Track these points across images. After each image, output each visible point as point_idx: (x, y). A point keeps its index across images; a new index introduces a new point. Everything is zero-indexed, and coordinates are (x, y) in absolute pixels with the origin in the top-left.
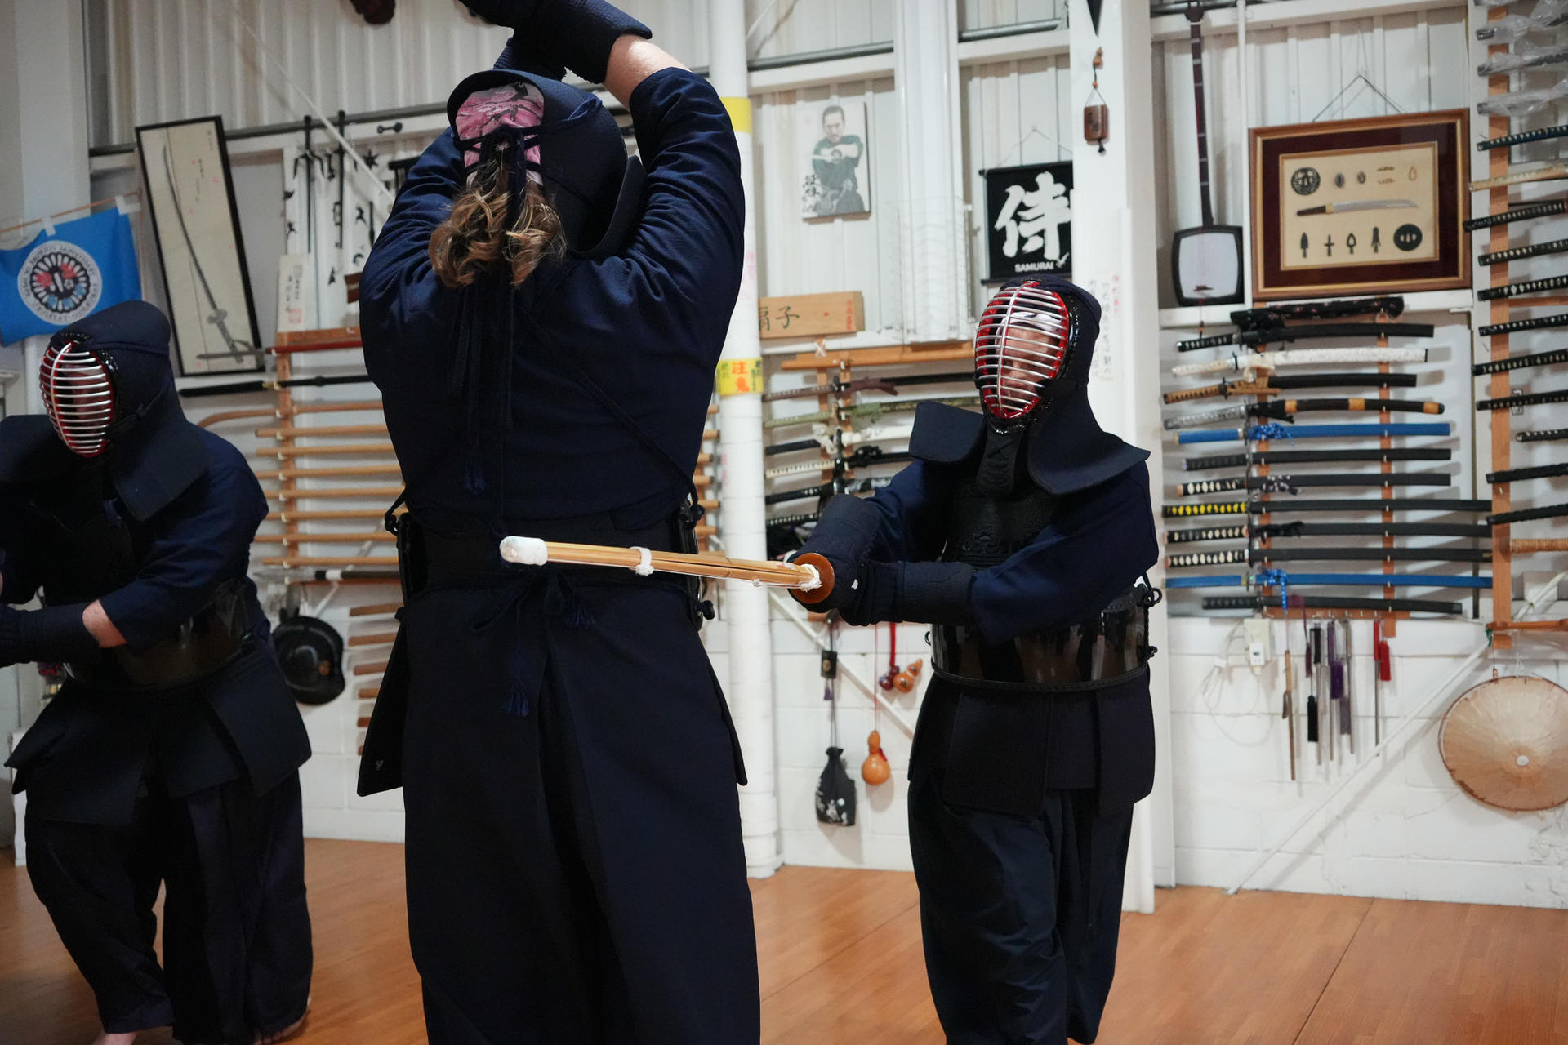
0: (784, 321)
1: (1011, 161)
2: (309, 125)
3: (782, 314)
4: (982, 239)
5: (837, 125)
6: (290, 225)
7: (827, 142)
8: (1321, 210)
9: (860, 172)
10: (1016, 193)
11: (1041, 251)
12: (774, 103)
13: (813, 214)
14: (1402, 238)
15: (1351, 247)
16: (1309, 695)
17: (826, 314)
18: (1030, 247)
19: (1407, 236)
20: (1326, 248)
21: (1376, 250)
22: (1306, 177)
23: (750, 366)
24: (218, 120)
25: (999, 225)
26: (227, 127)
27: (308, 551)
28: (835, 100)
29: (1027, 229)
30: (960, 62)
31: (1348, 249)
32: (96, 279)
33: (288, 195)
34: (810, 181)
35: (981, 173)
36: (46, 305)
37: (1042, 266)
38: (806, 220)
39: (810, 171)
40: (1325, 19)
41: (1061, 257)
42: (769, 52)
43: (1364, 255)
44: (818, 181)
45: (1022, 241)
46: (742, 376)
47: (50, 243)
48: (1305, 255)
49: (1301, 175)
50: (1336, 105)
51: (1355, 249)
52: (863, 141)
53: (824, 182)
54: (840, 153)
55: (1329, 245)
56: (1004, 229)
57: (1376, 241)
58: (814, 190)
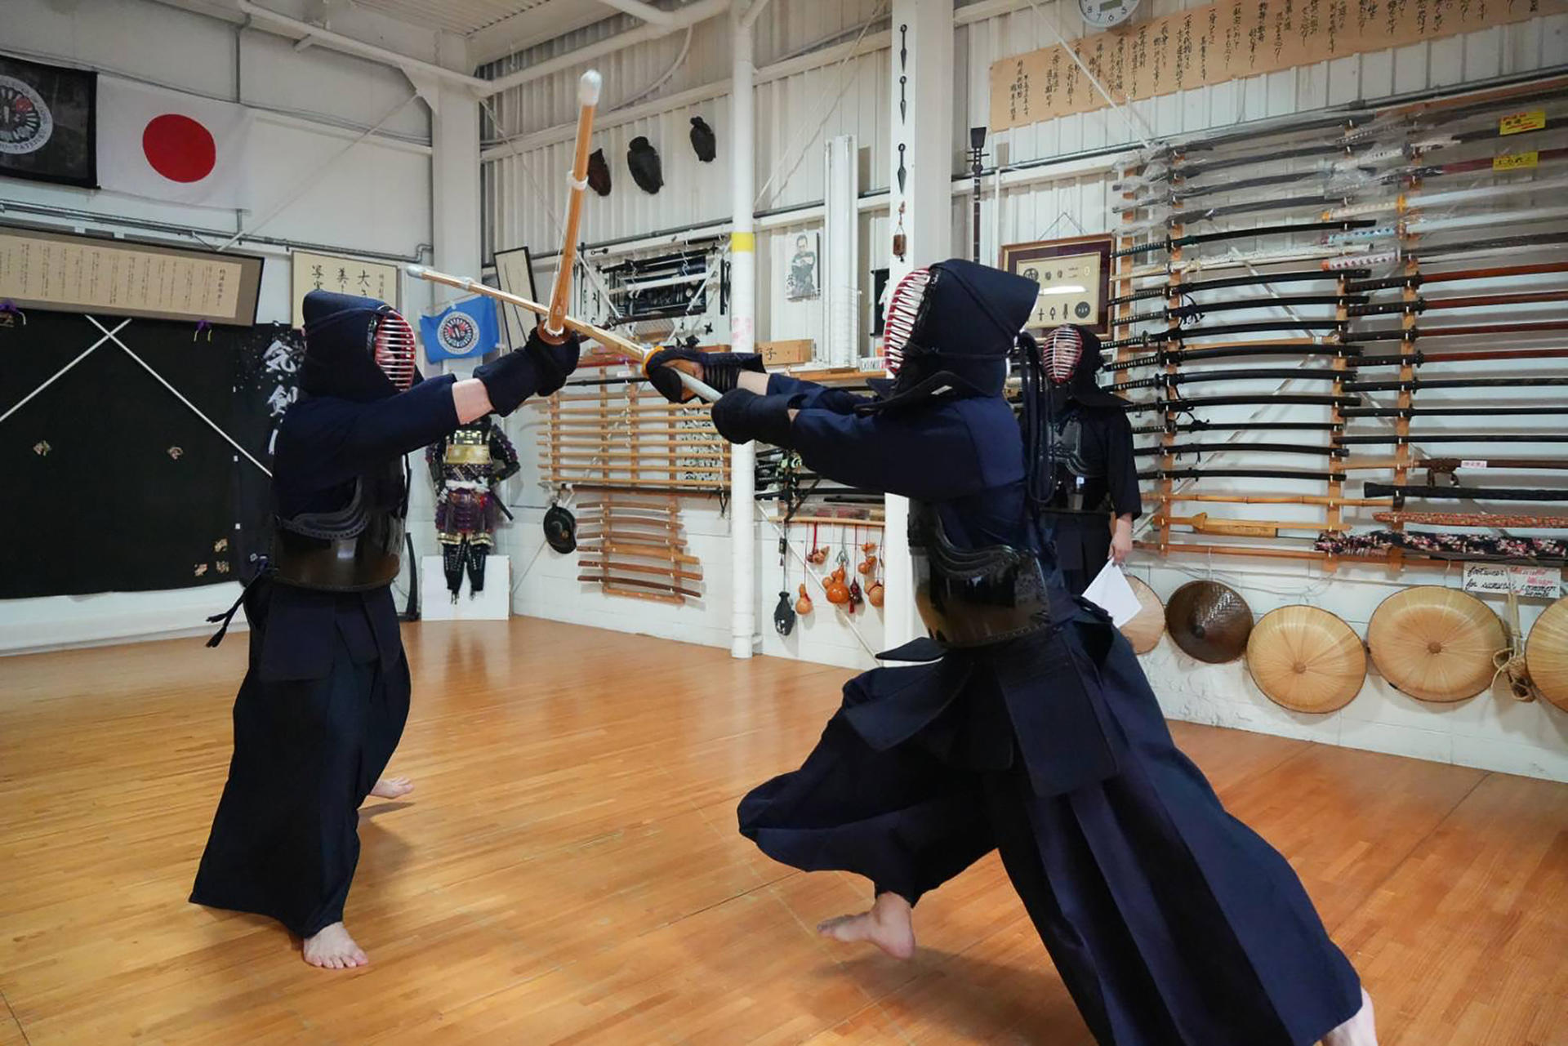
0: (769, 356)
3: (768, 352)
4: (872, 311)
5: (805, 246)
7: (798, 256)
9: (814, 272)
10: (889, 284)
13: (790, 296)
15: (1052, 315)
17: (787, 352)
20: (1040, 317)
24: (526, 249)
25: (880, 302)
26: (530, 252)
27: (564, 473)
30: (859, 209)
31: (1051, 317)
32: (476, 331)
34: (791, 278)
35: (872, 272)
36: (451, 344)
38: (790, 299)
39: (791, 272)
40: (1048, 179)
44: (794, 278)
47: (453, 313)
49: (1028, 273)
50: (1051, 230)
51: (1054, 316)
52: (816, 255)
53: (797, 277)
54: (805, 262)
55: (1041, 314)
57: (1066, 312)
58: (792, 282)
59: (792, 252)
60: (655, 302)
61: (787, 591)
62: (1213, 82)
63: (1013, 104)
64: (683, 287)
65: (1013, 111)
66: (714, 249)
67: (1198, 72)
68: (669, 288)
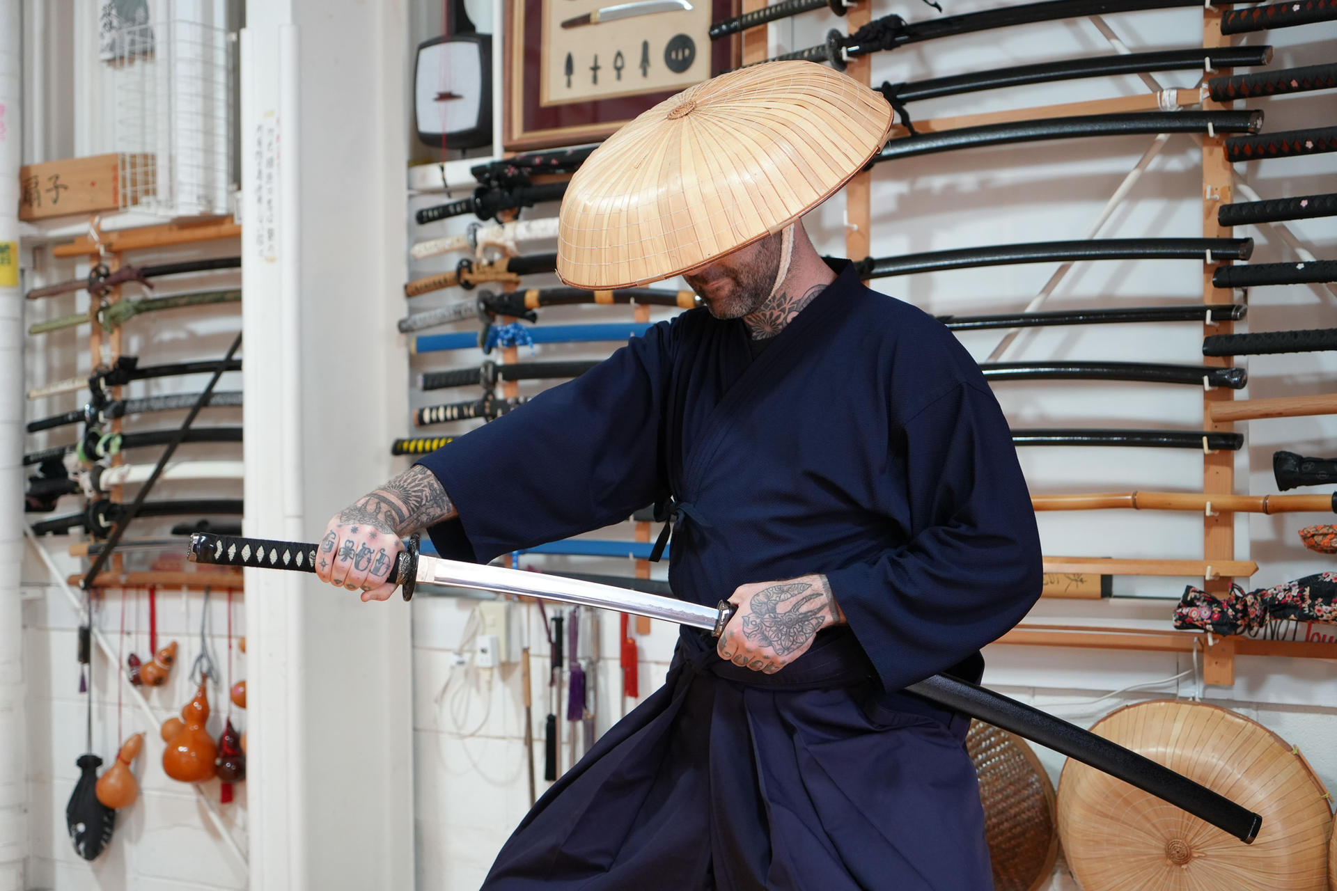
0: (53, 194)
3: (50, 185)
8: (586, 20)
13: (110, 56)
14: (673, 56)
15: (619, 69)
16: (548, 712)
17: (93, 184)
19: (679, 51)
20: (591, 73)
21: (645, 74)
31: (614, 73)
34: (107, 12)
38: (105, 61)
39: (107, 2)
43: (632, 83)
44: (114, 12)
48: (569, 84)
51: (623, 72)
53: (119, 13)
55: (595, 68)
57: (645, 61)
58: (111, 23)
61: (97, 752)
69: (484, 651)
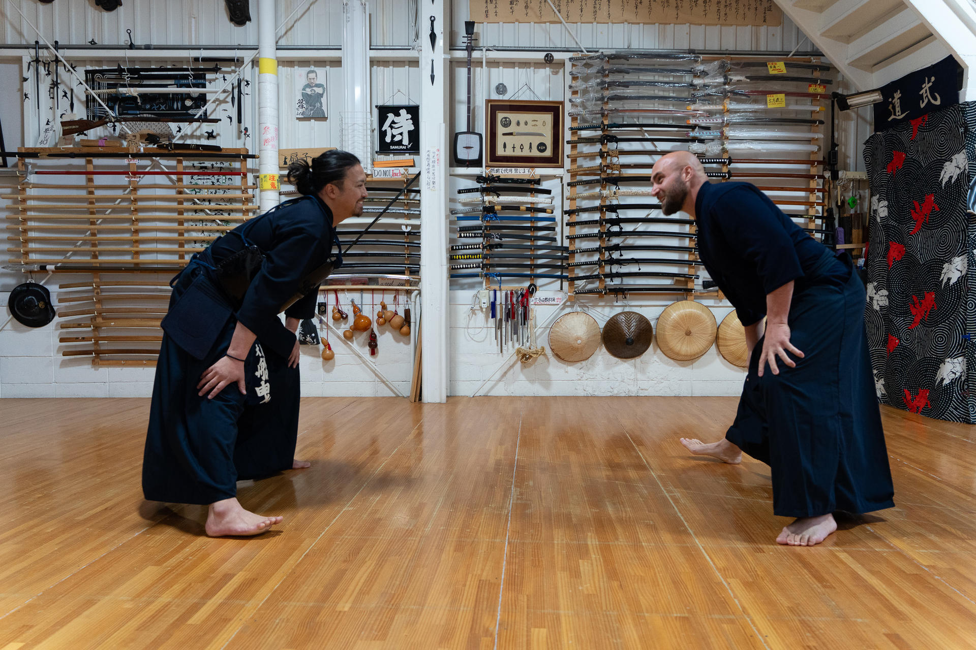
1: (389, 103)
2: (37, 46)
4: (376, 133)
5: (314, 79)
6: (26, 95)
7: (308, 86)
8: (511, 134)
9: (324, 100)
10: (391, 117)
11: (401, 141)
12: (284, 66)
13: (301, 117)
14: (540, 148)
15: (522, 149)
18: (396, 139)
19: (542, 147)
21: (531, 151)
22: (506, 120)
23: (277, 178)
25: (383, 129)
27: (33, 257)
28: (312, 68)
29: (395, 132)
30: (370, 58)
31: (520, 150)
33: (25, 80)
34: (300, 102)
35: (376, 106)
37: (401, 147)
38: (298, 119)
39: (301, 97)
40: (512, 61)
41: (409, 144)
42: (282, 42)
43: (526, 153)
44: (304, 102)
45: (393, 136)
46: (274, 182)
48: (505, 151)
49: (504, 120)
50: (517, 95)
52: (325, 87)
53: (307, 103)
54: (315, 91)
55: (514, 148)
56: (386, 130)
57: (531, 148)
58: (303, 106)
59: (303, 81)
60: (148, 106)
62: (614, 21)
63: (487, 7)
64: (183, 97)
65: (487, 12)
66: (216, 70)
67: (606, 14)
68: (165, 96)
69: (484, 303)
